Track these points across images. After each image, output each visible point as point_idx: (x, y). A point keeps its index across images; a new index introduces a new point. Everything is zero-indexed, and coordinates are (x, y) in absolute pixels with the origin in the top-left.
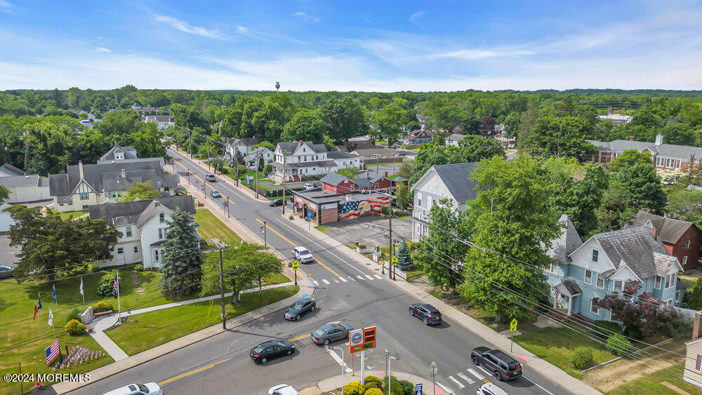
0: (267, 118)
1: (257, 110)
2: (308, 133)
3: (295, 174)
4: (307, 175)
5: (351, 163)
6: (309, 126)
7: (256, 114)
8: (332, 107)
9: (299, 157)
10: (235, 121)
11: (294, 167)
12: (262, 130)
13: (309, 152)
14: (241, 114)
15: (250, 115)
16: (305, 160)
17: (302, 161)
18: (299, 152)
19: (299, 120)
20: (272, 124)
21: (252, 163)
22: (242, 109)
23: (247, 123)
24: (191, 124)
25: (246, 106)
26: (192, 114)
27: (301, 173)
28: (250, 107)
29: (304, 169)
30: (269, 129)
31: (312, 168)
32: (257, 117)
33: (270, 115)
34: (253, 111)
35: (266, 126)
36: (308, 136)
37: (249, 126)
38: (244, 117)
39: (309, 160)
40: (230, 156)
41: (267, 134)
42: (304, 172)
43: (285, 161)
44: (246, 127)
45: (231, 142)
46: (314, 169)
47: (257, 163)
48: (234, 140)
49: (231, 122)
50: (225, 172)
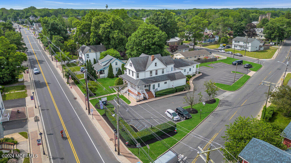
0: (111, 28)
1: (103, 22)
2: (154, 44)
3: (148, 88)
4: (159, 89)
5: (190, 70)
6: (153, 38)
7: (102, 25)
8: (157, 19)
9: (151, 72)
10: (85, 30)
11: (147, 82)
12: (108, 39)
13: (161, 65)
14: (90, 25)
15: (97, 26)
16: (156, 74)
17: (154, 75)
18: (151, 67)
19: (144, 32)
20: (116, 34)
21: (101, 72)
22: (91, 21)
23: (95, 33)
24: (52, 33)
25: (94, 19)
26: (53, 24)
27: (154, 88)
28: (98, 20)
29: (156, 84)
30: (113, 38)
31: (163, 82)
32: (104, 28)
33: (114, 26)
34: (100, 23)
35: (111, 36)
36: (153, 47)
37: (97, 35)
38: (92, 28)
39: (160, 73)
40: (83, 60)
41: (112, 42)
42: (156, 87)
43: (138, 77)
44: (95, 36)
45: (83, 49)
46: (166, 83)
47: (106, 72)
48: (85, 47)
49: (82, 32)
50: (77, 83)
